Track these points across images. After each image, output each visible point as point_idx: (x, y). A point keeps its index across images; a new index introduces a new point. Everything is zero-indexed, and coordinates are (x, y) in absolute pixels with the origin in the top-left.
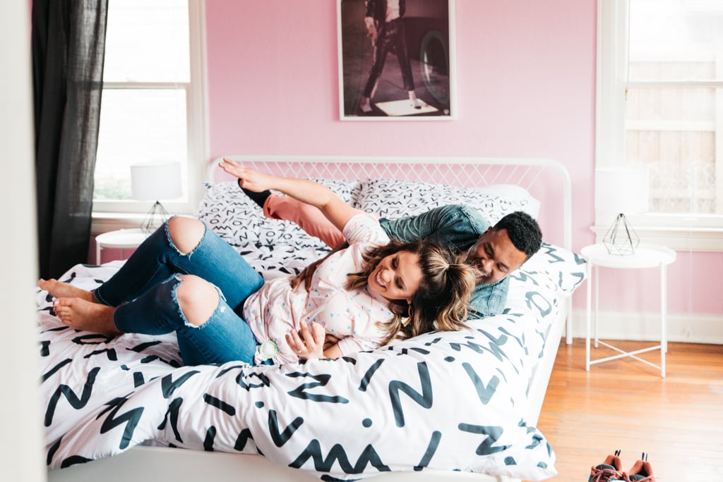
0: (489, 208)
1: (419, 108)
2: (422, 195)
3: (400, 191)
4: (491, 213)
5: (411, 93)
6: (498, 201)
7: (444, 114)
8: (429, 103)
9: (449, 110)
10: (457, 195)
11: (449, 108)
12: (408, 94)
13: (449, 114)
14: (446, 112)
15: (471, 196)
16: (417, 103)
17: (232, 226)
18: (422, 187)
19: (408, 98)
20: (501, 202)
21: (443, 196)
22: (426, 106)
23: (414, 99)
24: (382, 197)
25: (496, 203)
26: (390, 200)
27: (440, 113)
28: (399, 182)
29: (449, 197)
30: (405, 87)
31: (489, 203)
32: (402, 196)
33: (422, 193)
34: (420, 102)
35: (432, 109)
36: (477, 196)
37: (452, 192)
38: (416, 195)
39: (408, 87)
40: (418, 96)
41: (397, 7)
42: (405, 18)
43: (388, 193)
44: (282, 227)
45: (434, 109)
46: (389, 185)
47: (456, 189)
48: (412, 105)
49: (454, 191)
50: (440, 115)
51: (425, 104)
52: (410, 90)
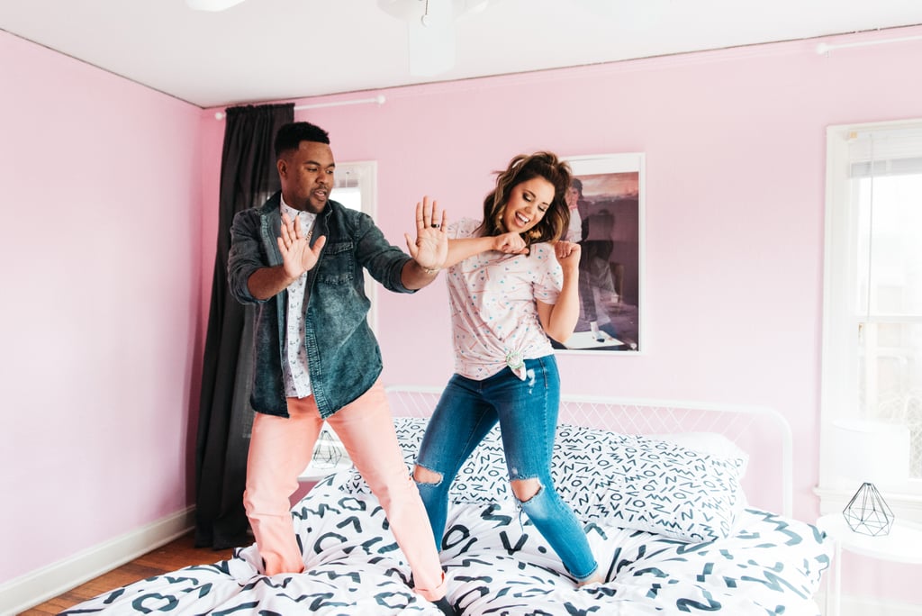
0: (701, 473)
1: (602, 341)
2: (614, 450)
3: (586, 442)
4: (705, 479)
5: (593, 325)
6: (710, 460)
7: (631, 349)
8: (614, 336)
9: (637, 344)
10: (656, 452)
11: (636, 340)
12: (590, 325)
13: (637, 349)
14: (633, 346)
15: (675, 453)
16: (600, 335)
18: (612, 438)
19: (590, 330)
20: (713, 463)
21: (640, 451)
23: (596, 331)
24: (565, 449)
25: (708, 463)
26: (576, 453)
27: (625, 348)
28: (583, 431)
29: (648, 454)
30: (587, 317)
31: (699, 464)
32: (589, 449)
33: (614, 446)
34: (603, 334)
35: (617, 342)
36: (682, 453)
37: (650, 447)
38: (606, 449)
39: (590, 318)
40: (601, 328)
41: (579, 229)
42: (588, 241)
43: (572, 443)
45: (620, 343)
46: (572, 434)
47: (654, 444)
48: (593, 338)
49: (652, 445)
50: (626, 350)
51: (609, 337)
52: (593, 321)
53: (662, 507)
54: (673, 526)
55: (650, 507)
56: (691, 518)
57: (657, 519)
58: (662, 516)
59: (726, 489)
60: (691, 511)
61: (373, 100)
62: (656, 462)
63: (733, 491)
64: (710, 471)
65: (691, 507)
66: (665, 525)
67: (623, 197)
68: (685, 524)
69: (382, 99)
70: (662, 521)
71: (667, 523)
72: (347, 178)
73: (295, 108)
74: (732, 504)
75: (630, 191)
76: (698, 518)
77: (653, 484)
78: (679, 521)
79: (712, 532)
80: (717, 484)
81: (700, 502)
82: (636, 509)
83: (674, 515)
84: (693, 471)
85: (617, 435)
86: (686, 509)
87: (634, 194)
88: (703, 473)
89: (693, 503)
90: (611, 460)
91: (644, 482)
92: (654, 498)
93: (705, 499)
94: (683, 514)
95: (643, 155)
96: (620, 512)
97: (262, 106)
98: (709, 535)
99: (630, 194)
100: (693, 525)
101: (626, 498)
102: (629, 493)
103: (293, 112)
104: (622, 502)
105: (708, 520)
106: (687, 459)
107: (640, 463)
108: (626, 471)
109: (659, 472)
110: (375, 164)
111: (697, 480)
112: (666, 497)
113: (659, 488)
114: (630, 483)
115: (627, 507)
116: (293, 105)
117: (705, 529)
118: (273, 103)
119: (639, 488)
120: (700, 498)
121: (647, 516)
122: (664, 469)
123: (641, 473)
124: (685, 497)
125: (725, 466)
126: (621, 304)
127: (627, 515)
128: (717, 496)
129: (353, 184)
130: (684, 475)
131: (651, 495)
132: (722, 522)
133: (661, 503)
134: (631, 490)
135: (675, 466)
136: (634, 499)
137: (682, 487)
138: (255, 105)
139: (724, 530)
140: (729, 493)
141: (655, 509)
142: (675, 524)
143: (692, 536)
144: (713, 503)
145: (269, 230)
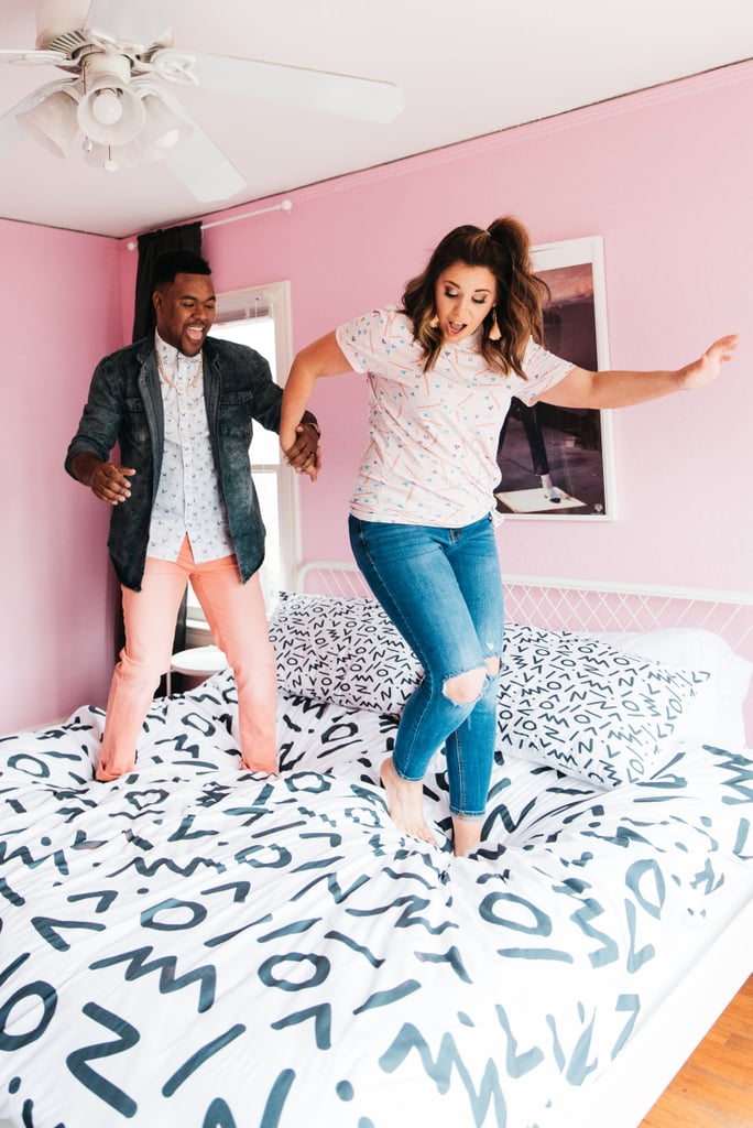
0: (625, 689)
1: (556, 500)
2: (520, 650)
4: (625, 698)
5: (544, 478)
6: (646, 672)
7: (596, 512)
9: (603, 504)
10: (575, 655)
11: (602, 500)
12: (541, 480)
13: (603, 512)
14: (598, 508)
15: (599, 659)
16: (553, 493)
17: (285, 665)
19: (541, 486)
20: (650, 675)
21: (554, 655)
22: (567, 498)
23: (549, 487)
25: (642, 675)
27: (588, 510)
29: (564, 657)
30: (536, 469)
31: (628, 676)
34: (558, 492)
35: (575, 503)
36: (609, 660)
38: (512, 650)
39: (540, 469)
40: (555, 483)
44: (341, 673)
45: (579, 504)
47: (579, 644)
48: (546, 497)
49: (573, 647)
50: (588, 513)
51: (565, 495)
52: (543, 474)
53: (557, 732)
54: (567, 760)
55: (541, 732)
56: (590, 750)
57: (549, 749)
58: (555, 745)
59: (658, 714)
60: (591, 740)
61: (278, 207)
62: (568, 670)
63: (669, 718)
64: (640, 687)
65: (593, 736)
66: (559, 757)
67: (573, 300)
68: (582, 758)
69: (287, 205)
70: (555, 751)
71: (562, 754)
72: (257, 305)
73: (202, 228)
74: (660, 736)
75: (582, 291)
76: (599, 753)
77: (554, 700)
78: (575, 753)
79: (614, 772)
80: (644, 707)
81: (608, 729)
82: (526, 732)
83: (569, 744)
84: (615, 685)
85: (535, 629)
86: (585, 738)
87: (588, 295)
88: (629, 689)
89: (597, 730)
90: (513, 666)
91: (544, 696)
92: (549, 720)
93: (615, 726)
94: (581, 744)
95: (598, 240)
96: (507, 736)
97: (170, 229)
98: (610, 777)
99: (582, 296)
100: (591, 761)
101: (517, 716)
102: (521, 711)
103: (200, 231)
104: (511, 722)
105: (611, 756)
106: (614, 667)
107: (546, 670)
108: (527, 681)
109: (565, 683)
110: (287, 284)
111: (614, 700)
112: (563, 720)
113: (558, 706)
114: (527, 697)
115: (516, 729)
116: (200, 224)
117: (606, 768)
118: (181, 224)
119: (535, 705)
120: (609, 723)
121: (537, 743)
122: (575, 680)
123: (544, 686)
124: (589, 721)
125: (669, 680)
126: (578, 449)
127: (516, 739)
128: (636, 723)
129: (263, 312)
130: (598, 691)
131: (546, 715)
132: (631, 761)
133: (557, 727)
134: (525, 706)
135: (592, 677)
136: (526, 718)
137: (591, 708)
138: (163, 229)
139: (632, 771)
140: (663, 719)
141: (548, 734)
142: (571, 757)
143: (590, 775)
144: (627, 732)
145: (146, 378)
